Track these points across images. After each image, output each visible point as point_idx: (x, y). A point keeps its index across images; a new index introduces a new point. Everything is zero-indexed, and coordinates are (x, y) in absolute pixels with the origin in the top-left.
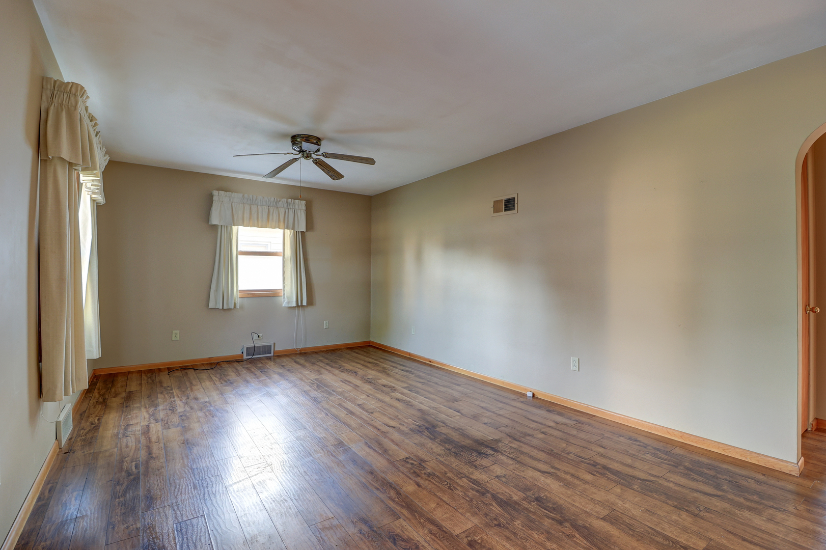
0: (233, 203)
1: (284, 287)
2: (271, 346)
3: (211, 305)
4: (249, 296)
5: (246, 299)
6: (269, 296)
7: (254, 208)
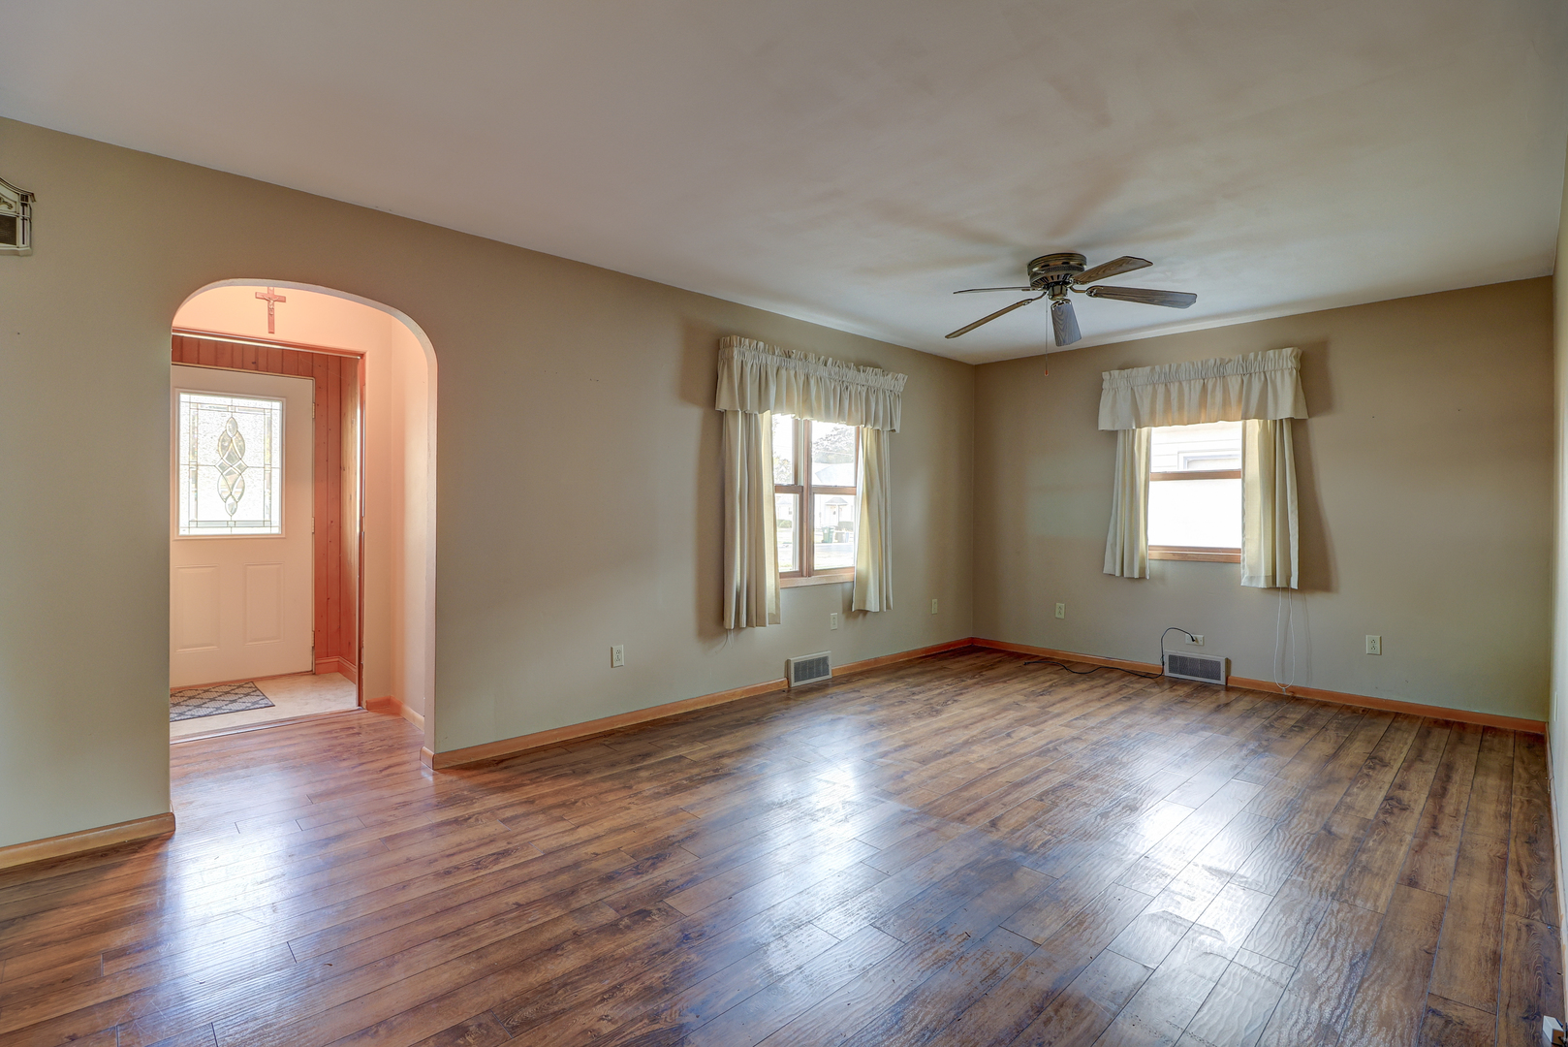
0: (1135, 388)
1: (1244, 544)
2: (1218, 664)
3: (1107, 569)
4: (1176, 558)
5: (1170, 562)
6: (1219, 561)
7: (1174, 389)
